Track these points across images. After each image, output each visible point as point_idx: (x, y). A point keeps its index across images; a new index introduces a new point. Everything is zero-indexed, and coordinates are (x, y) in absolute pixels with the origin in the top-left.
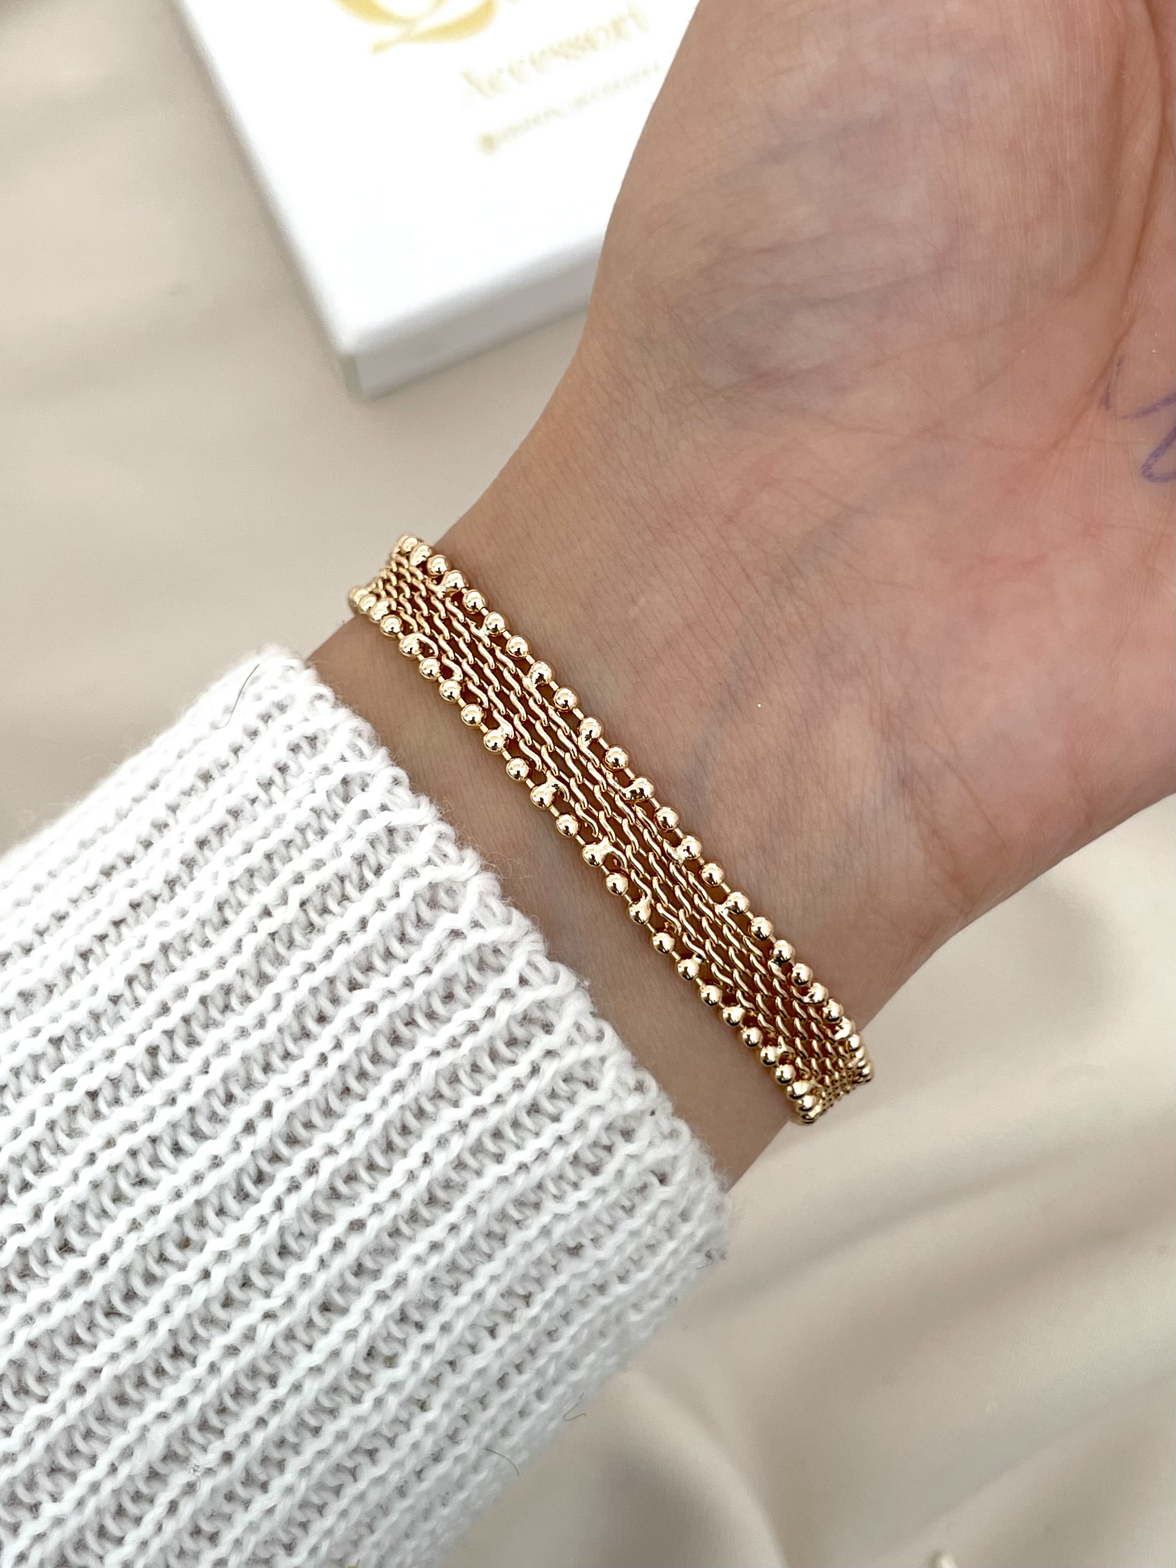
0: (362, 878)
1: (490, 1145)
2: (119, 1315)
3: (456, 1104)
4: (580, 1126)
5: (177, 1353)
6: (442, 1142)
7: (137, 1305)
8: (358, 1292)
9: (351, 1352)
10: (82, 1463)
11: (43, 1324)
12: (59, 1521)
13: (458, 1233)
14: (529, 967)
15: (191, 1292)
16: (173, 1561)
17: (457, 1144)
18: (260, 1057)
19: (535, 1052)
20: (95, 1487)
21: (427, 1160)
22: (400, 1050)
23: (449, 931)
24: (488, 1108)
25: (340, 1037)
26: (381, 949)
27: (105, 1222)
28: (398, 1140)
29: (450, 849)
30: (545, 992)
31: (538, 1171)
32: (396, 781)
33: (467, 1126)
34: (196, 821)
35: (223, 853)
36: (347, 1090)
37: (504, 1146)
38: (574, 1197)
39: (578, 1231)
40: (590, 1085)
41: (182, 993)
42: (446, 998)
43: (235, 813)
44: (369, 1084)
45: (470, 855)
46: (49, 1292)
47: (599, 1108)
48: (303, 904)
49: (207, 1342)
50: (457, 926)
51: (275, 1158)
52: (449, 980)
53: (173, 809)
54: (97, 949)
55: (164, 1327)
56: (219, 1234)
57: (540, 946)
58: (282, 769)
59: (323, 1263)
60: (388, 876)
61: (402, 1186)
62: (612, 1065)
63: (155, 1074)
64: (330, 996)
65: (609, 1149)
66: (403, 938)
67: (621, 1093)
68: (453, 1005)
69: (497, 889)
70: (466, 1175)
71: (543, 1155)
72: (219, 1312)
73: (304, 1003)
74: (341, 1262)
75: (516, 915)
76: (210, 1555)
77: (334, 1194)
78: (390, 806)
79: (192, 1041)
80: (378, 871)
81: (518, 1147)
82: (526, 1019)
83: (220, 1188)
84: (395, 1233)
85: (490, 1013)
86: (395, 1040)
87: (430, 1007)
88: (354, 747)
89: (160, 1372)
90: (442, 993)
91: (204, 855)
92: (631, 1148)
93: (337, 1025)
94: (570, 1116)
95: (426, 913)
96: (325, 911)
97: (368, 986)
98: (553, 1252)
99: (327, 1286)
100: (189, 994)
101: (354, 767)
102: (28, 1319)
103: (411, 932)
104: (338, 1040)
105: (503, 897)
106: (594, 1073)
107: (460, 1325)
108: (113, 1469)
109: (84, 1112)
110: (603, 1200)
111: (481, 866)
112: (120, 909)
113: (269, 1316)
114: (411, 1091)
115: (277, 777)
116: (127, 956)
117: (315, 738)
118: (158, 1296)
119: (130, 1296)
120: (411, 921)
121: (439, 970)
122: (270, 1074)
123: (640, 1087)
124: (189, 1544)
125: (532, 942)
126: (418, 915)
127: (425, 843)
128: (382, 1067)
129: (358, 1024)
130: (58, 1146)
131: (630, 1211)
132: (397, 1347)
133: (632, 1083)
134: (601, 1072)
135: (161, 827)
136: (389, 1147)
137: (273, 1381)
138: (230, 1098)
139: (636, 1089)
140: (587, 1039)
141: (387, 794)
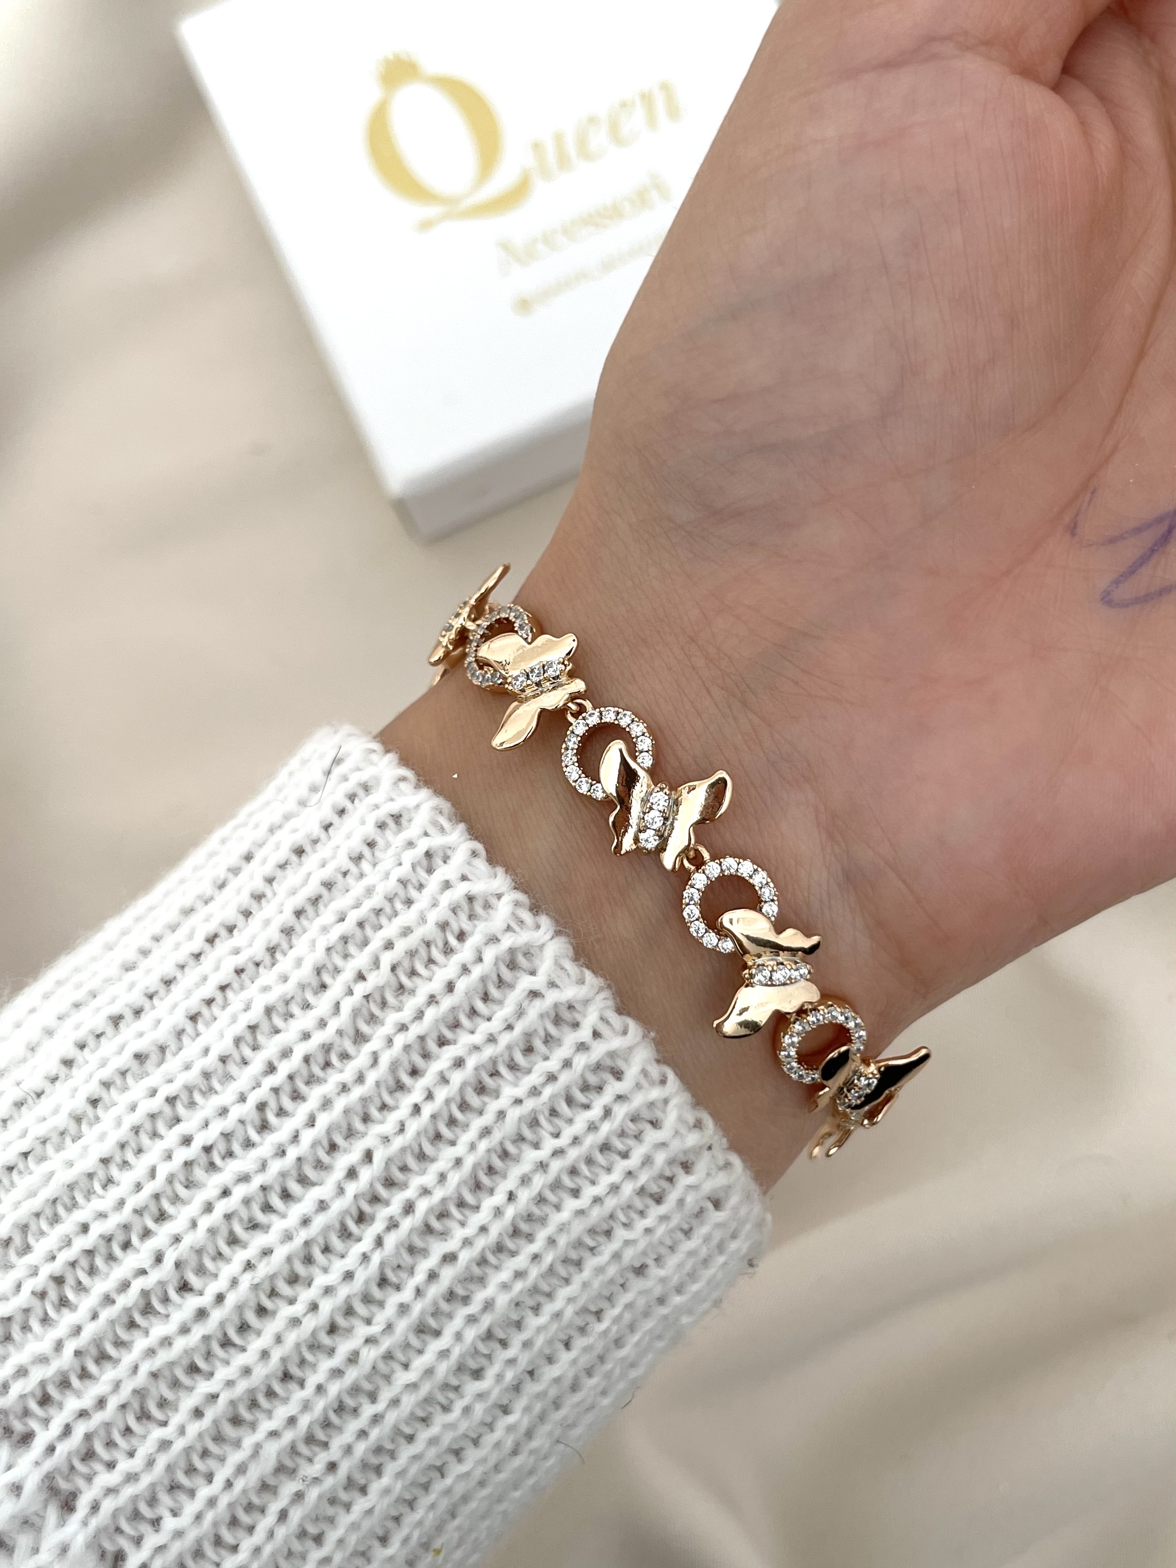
0: (446, 943)
1: (567, 1181)
2: (234, 1345)
3: (536, 1146)
4: (647, 1161)
5: (286, 1376)
6: (525, 1180)
7: (252, 1337)
8: (450, 1316)
9: (443, 1369)
10: (200, 1481)
11: (163, 1357)
12: (179, 1534)
13: (540, 1262)
14: (601, 1021)
15: (301, 1323)
16: (282, 1563)
17: (539, 1181)
18: (359, 1109)
19: (606, 1097)
20: (212, 1502)
21: (511, 1197)
22: (486, 1099)
23: (526, 993)
24: (566, 1149)
25: (432, 1089)
26: (467, 1009)
27: (221, 1264)
28: (485, 1180)
29: (526, 916)
30: (616, 1043)
31: (611, 1203)
32: (474, 854)
33: (547, 1166)
34: (293, 892)
35: (319, 922)
36: (438, 1136)
37: (580, 1181)
38: (642, 1224)
39: (644, 1253)
40: (655, 1124)
41: (286, 1053)
42: (526, 1051)
43: (328, 885)
44: (458, 1130)
45: (545, 921)
46: (169, 1328)
47: (664, 1145)
48: (393, 969)
49: (314, 1366)
50: (535, 987)
51: (375, 1199)
52: (528, 1036)
53: (270, 881)
54: (205, 1011)
55: (276, 1355)
56: (325, 1270)
57: (610, 1003)
58: (371, 845)
59: (419, 1292)
60: (472, 942)
61: (490, 1221)
62: (675, 1105)
63: (264, 1127)
64: (422, 1052)
65: (671, 1180)
66: (486, 998)
67: (683, 1130)
68: (533, 1057)
69: (571, 953)
70: (547, 1209)
71: (615, 1188)
72: (326, 1340)
73: (398, 1060)
74: (434, 1291)
75: (588, 975)
76: (316, 1554)
77: (428, 1229)
78: (470, 876)
79: (297, 1096)
80: (461, 936)
81: (593, 1183)
82: (598, 1067)
83: (327, 1229)
84: (482, 1262)
85: (567, 1064)
86: (481, 1089)
87: (512, 1060)
88: (435, 823)
89: (270, 1394)
90: (522, 1047)
91: (300, 923)
92: (690, 1180)
93: (428, 1079)
94: (638, 1154)
95: (507, 974)
96: (413, 973)
97: (455, 1042)
98: (622, 1272)
99: (423, 1313)
100: (293, 1054)
101: (436, 841)
102: (151, 1352)
103: (494, 992)
104: (430, 1092)
105: (576, 959)
106: (659, 1114)
107: (539, 1342)
108: (229, 1484)
109: (199, 1165)
110: (667, 1226)
111: (555, 931)
112: (225, 974)
113: (370, 1341)
114: (497, 1136)
115: (367, 852)
116: (234, 1019)
117: (401, 816)
118: (272, 1327)
119: (244, 1328)
120: (493, 982)
121: (519, 1028)
122: (370, 1124)
123: (698, 1125)
124: (297, 1546)
125: (605, 999)
126: (499, 976)
127: (503, 910)
128: (470, 1115)
129: (447, 1075)
130: (177, 1196)
131: (687, 1233)
132: (484, 1362)
133: (691, 1120)
134: (664, 1112)
135: (259, 897)
136: (477, 1186)
137: (373, 1397)
138: (333, 1147)
139: (695, 1126)
140: (652, 1084)
141: (467, 866)
